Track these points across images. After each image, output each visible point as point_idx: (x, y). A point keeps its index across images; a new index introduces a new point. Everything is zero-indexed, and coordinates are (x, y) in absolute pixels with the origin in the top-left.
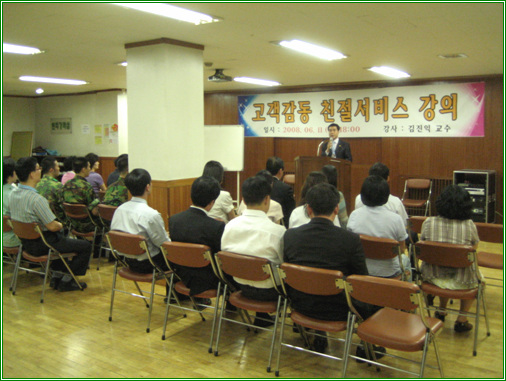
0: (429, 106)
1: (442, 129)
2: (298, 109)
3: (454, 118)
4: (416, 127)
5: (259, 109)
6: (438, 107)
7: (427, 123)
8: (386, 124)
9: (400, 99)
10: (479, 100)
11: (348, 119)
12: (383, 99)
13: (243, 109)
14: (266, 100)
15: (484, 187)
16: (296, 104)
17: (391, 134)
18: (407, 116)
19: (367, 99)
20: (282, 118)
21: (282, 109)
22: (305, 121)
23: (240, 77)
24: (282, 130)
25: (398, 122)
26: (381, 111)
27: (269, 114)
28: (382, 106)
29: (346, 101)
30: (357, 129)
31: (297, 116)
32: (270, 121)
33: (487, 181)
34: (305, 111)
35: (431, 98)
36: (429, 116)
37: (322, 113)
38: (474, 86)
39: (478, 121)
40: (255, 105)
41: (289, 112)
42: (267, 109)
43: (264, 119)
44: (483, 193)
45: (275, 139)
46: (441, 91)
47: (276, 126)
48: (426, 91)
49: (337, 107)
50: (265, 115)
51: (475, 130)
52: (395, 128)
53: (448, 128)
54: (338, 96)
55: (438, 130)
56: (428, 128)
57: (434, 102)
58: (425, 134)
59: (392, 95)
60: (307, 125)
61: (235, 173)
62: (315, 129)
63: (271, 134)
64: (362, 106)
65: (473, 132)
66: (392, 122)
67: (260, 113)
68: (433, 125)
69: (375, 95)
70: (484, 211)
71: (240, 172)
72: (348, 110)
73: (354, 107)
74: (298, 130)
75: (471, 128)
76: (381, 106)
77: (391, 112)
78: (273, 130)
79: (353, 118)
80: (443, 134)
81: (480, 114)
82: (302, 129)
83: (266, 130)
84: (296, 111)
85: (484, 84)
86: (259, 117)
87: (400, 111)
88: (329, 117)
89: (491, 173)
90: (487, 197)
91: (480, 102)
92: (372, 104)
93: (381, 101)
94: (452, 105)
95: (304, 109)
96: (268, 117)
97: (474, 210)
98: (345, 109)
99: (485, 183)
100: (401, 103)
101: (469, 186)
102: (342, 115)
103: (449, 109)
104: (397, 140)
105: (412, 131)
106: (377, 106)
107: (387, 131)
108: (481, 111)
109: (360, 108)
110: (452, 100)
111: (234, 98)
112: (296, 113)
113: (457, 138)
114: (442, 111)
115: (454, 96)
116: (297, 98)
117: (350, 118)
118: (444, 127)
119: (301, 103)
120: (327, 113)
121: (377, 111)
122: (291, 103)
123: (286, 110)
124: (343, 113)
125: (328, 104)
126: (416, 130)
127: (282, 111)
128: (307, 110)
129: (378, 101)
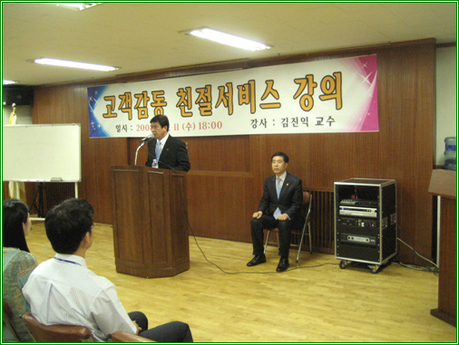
0: (306, 91)
1: (324, 122)
2: (152, 101)
3: (339, 107)
4: (290, 120)
5: (109, 103)
6: (318, 92)
7: (305, 114)
8: (253, 117)
9: (270, 83)
10: (371, 79)
12: (249, 84)
13: (93, 104)
14: (116, 90)
15: (376, 206)
16: (150, 95)
17: (260, 130)
18: (278, 106)
19: (230, 85)
20: (135, 112)
21: (134, 101)
23: (41, 58)
24: (135, 128)
25: (268, 114)
26: (247, 101)
27: (120, 108)
29: (205, 88)
30: (219, 125)
31: (151, 110)
32: (122, 118)
33: (380, 197)
35: (308, 79)
36: (307, 105)
37: (178, 106)
38: (363, 61)
39: (371, 109)
40: (106, 99)
41: (141, 105)
42: (118, 102)
43: (115, 115)
44: (375, 215)
45: (129, 139)
46: (321, 70)
47: (129, 123)
48: (301, 70)
49: (195, 96)
50: (116, 110)
51: (367, 122)
52: (264, 123)
53: (331, 120)
54: (195, 82)
55: (319, 123)
56: (305, 120)
57: (311, 85)
58: (301, 129)
59: (260, 76)
61: (72, 184)
63: (123, 134)
64: (224, 93)
65: (364, 127)
66: (261, 114)
67: (111, 108)
68: (312, 116)
69: (240, 78)
70: (378, 241)
71: (79, 183)
72: (208, 100)
73: (215, 95)
75: (361, 119)
76: (247, 93)
77: (259, 102)
78: (125, 128)
79: (214, 110)
80: (325, 129)
81: (373, 99)
83: (118, 127)
84: (149, 103)
85: (376, 56)
86: (110, 114)
87: (270, 99)
88: (187, 110)
89: (386, 184)
90: (381, 220)
91: (371, 82)
92: (236, 91)
93: (247, 87)
94: (335, 88)
95: (159, 100)
96: (119, 112)
97: (363, 240)
98: (205, 98)
99: (377, 200)
100: (270, 88)
101: (356, 205)
102: (201, 107)
103: (332, 94)
104: (268, 138)
105: (285, 125)
106: (242, 93)
107: (255, 127)
108: (374, 95)
109: (222, 97)
110: (335, 81)
111: (84, 90)
112: (149, 106)
113: (344, 134)
114: (323, 98)
115: (338, 75)
116: (150, 87)
117: (210, 111)
118: (325, 119)
119: (155, 94)
120: (184, 105)
121: (242, 101)
122: (144, 94)
123: (138, 103)
124: (202, 105)
125: (184, 93)
126: (290, 125)
127: (134, 104)
128: (161, 102)
129: (243, 86)
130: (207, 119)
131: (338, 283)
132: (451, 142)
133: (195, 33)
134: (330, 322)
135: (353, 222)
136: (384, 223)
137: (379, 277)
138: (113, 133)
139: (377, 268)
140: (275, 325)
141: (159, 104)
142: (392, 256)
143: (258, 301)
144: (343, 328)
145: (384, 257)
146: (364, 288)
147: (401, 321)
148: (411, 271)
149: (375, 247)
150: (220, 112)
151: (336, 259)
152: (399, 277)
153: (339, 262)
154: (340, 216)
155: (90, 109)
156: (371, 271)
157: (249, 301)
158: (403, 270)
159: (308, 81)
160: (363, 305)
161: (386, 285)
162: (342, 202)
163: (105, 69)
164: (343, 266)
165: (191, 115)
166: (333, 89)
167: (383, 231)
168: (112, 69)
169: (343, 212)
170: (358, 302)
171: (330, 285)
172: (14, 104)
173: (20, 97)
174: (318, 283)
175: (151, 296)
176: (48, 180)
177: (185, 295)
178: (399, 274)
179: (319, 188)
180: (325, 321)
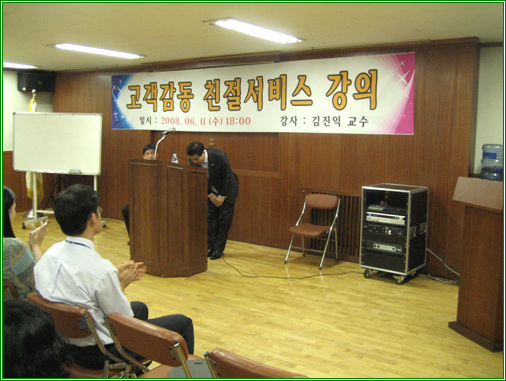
0: (339, 89)
1: (357, 122)
2: (178, 92)
3: (373, 107)
4: (322, 119)
5: (134, 93)
6: (352, 90)
7: (337, 113)
8: (284, 114)
9: (302, 78)
10: (408, 79)
11: (237, 107)
12: (280, 78)
13: (116, 93)
14: (141, 80)
15: (404, 213)
16: (176, 86)
17: (290, 128)
18: (309, 103)
19: (260, 78)
20: (160, 104)
21: (160, 92)
22: (185, 109)
24: (160, 121)
25: (299, 111)
26: (277, 96)
27: (145, 99)
28: (279, 88)
29: (235, 81)
30: (247, 121)
31: (177, 102)
32: (147, 109)
33: (409, 204)
34: (187, 95)
35: (342, 76)
36: (339, 104)
37: (206, 99)
38: (400, 58)
39: (406, 111)
40: (131, 88)
41: (167, 97)
42: (143, 92)
43: (140, 106)
44: (403, 223)
45: (153, 132)
46: (356, 66)
47: (154, 115)
48: (335, 66)
49: (223, 89)
50: (141, 101)
52: (294, 120)
53: (364, 121)
54: (225, 74)
55: (351, 124)
56: (337, 120)
57: (345, 82)
58: (333, 129)
59: (292, 70)
60: (188, 115)
62: (197, 121)
63: (147, 127)
64: (254, 88)
65: (398, 129)
66: (291, 111)
67: (135, 98)
68: (345, 115)
69: (271, 72)
70: (404, 250)
72: (237, 94)
73: (244, 88)
74: (177, 121)
75: (395, 121)
76: (277, 87)
77: (290, 98)
78: (149, 120)
79: (242, 105)
80: (357, 130)
81: (409, 100)
82: (182, 121)
83: (142, 119)
84: (175, 95)
85: (415, 54)
86: (134, 104)
87: (302, 96)
88: (214, 104)
89: (416, 191)
90: (408, 228)
91: (408, 82)
92: (266, 85)
93: (278, 81)
94: (370, 87)
95: (185, 92)
96: (144, 103)
97: (390, 248)
98: (233, 92)
99: (405, 207)
100: (302, 84)
101: (384, 211)
102: (229, 101)
103: (366, 93)
104: (298, 137)
105: (316, 124)
106: (272, 88)
107: (284, 124)
108: (410, 96)
109: (252, 91)
110: (371, 79)
111: (107, 78)
112: (175, 98)
113: (377, 136)
114: (356, 96)
115: (373, 73)
116: (177, 77)
117: (239, 106)
118: (358, 120)
119: (182, 85)
120: (211, 98)
121: (272, 96)
122: (170, 85)
123: (164, 94)
124: (230, 99)
125: (212, 86)
126: (321, 123)
127: (160, 95)
128: (188, 94)
129: (274, 80)
130: (235, 114)
131: (358, 292)
132: (490, 150)
133: (219, 23)
134: (343, 329)
135: (379, 229)
136: (411, 232)
137: (405, 288)
138: (137, 126)
139: (403, 278)
140: (286, 329)
141: (185, 96)
142: (419, 267)
143: (272, 305)
144: (356, 336)
145: (410, 268)
146: (386, 298)
147: (417, 332)
148: (440, 284)
149: (401, 257)
150: (248, 107)
151: (361, 267)
152: (424, 289)
153: (364, 270)
154: (366, 223)
155: (113, 99)
156: (396, 282)
157: (264, 305)
158: (430, 283)
159: (342, 78)
160: (381, 314)
161: (410, 296)
162: (370, 208)
163: (130, 57)
164: (367, 275)
165: (218, 109)
166: (367, 87)
167: (411, 240)
168: (137, 57)
169: (370, 218)
170: (376, 312)
171: (351, 293)
172: (34, 91)
173: (40, 83)
174: (338, 291)
175: (163, 294)
176: (67, 172)
177: (199, 295)
178: (426, 287)
179: (348, 192)
180: (338, 327)
